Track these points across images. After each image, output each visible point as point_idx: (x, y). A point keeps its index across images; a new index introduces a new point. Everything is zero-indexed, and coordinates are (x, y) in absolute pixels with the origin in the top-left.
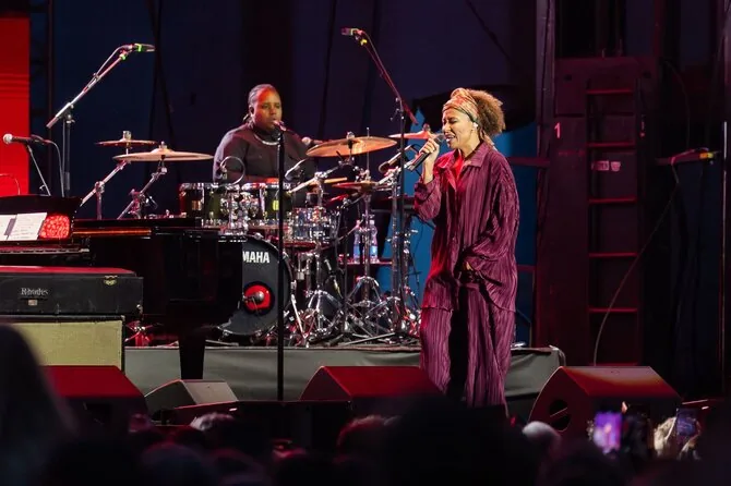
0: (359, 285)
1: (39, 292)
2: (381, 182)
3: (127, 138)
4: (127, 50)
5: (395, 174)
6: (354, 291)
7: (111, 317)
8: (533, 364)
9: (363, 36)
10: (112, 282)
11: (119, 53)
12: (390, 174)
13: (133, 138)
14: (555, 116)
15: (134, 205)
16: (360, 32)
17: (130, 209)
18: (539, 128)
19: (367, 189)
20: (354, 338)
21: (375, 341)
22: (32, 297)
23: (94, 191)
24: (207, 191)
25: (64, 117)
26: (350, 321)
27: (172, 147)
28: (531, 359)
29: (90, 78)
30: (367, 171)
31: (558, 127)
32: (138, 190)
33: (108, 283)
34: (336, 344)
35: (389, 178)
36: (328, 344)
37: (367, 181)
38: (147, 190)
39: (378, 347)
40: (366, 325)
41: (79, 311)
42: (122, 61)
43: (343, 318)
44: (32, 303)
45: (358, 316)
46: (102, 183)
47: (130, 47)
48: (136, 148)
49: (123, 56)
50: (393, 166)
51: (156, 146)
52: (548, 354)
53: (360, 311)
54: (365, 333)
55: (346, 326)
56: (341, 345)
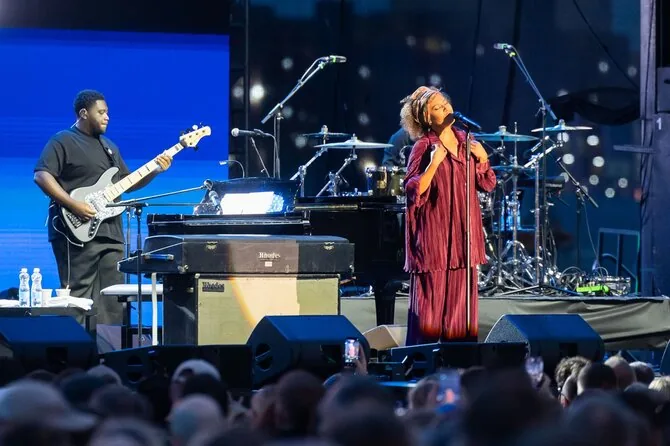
0: (508, 247)
1: (273, 255)
2: (526, 166)
3: (325, 131)
4: (324, 61)
5: (537, 160)
6: (505, 252)
7: (330, 275)
8: (649, 310)
9: (512, 50)
10: (330, 248)
11: (318, 63)
12: (534, 159)
13: (329, 131)
14: (657, 112)
15: (331, 184)
16: (509, 46)
17: (328, 188)
18: (643, 122)
19: (516, 171)
20: (506, 290)
21: (524, 292)
22: (268, 259)
23: (298, 173)
24: (389, 173)
25: (275, 115)
26: (503, 276)
27: (361, 138)
28: (648, 306)
29: (296, 83)
30: (515, 157)
31: (659, 121)
32: (334, 173)
33: (327, 248)
34: (492, 294)
35: (533, 163)
36: (487, 294)
37: (516, 165)
38: (342, 172)
39: (527, 297)
40: (514, 280)
41: (305, 270)
42: (320, 69)
43: (496, 273)
44: (268, 264)
45: (509, 272)
46: (304, 167)
47: (327, 58)
48: (331, 140)
49: (321, 66)
50: (535, 153)
51: (349, 138)
52: (661, 301)
53: (510, 268)
54: (514, 286)
55: (500, 281)
56: (496, 295)
